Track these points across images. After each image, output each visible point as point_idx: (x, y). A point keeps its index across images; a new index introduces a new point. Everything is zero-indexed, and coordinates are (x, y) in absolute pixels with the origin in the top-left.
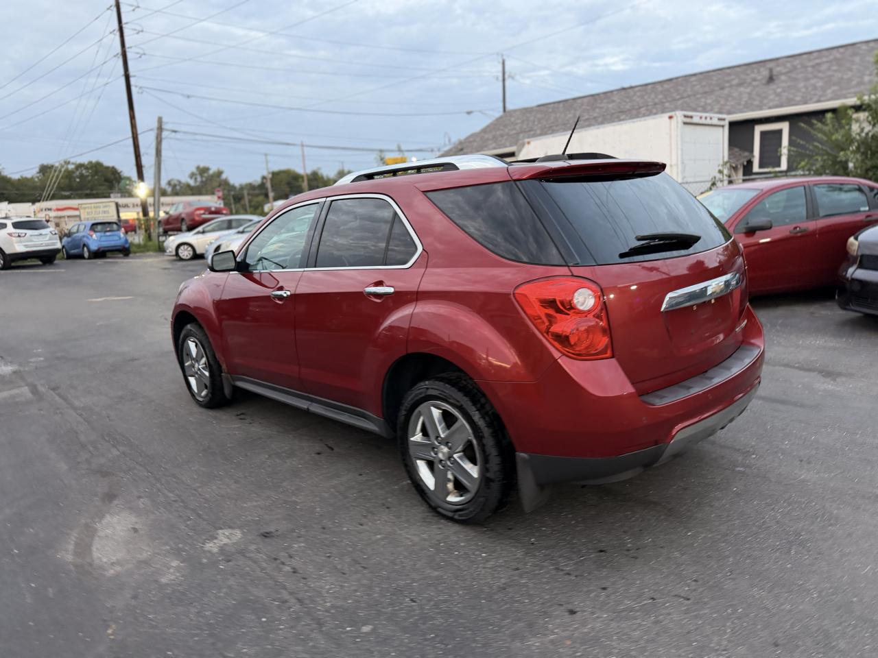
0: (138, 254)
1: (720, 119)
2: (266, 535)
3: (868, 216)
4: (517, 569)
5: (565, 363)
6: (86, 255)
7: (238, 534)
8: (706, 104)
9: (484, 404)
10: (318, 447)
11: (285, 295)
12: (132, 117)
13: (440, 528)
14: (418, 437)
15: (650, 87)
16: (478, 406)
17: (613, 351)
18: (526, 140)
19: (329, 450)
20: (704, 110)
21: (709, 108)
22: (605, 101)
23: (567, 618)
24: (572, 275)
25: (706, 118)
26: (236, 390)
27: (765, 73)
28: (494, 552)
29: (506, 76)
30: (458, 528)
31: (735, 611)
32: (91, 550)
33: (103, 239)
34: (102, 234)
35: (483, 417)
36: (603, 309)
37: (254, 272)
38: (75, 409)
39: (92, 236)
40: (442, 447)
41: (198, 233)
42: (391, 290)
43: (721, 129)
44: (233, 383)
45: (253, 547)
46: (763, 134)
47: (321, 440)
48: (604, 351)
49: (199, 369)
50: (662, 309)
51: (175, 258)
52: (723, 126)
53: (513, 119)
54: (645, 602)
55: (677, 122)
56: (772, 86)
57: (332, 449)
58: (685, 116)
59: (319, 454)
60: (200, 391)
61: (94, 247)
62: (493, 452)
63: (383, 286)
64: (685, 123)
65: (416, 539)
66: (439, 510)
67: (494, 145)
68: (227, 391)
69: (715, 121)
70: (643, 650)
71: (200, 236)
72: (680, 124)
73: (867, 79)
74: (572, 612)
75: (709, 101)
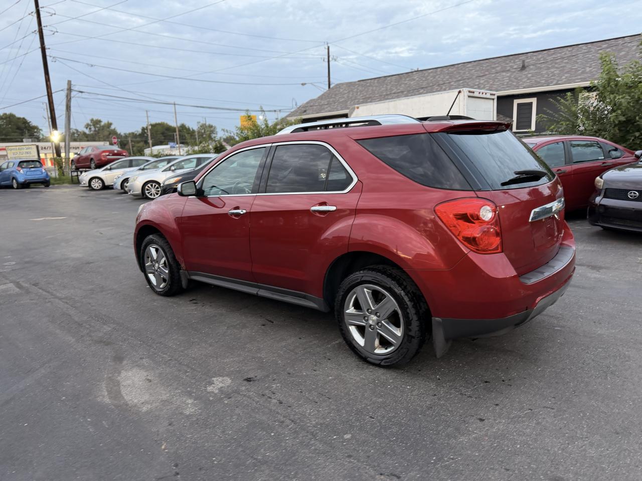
0: (56, 185)
1: (491, 94)
2: (248, 380)
3: (604, 163)
4: (435, 395)
5: (473, 256)
6: (15, 186)
7: (228, 381)
8: (480, 84)
9: (406, 286)
10: (261, 321)
11: (242, 213)
12: (48, 80)
13: (371, 371)
14: (351, 310)
15: (439, 69)
16: (403, 287)
17: (503, 248)
18: (356, 106)
19: (269, 323)
20: (479, 88)
21: (482, 86)
22: (408, 79)
23: (480, 424)
24: (478, 197)
25: (483, 93)
26: (190, 281)
27: (519, 63)
28: (415, 385)
29: (330, 59)
30: (384, 371)
31: (585, 415)
32: (122, 396)
33: (28, 173)
34: (28, 170)
35: (407, 295)
36: (497, 220)
37: (209, 196)
38: (60, 299)
39: (19, 171)
40: (372, 316)
41: (106, 169)
42: (334, 208)
43: (492, 101)
44: (189, 277)
45: (244, 388)
46: (519, 105)
47: (261, 316)
48: (497, 248)
49: (159, 268)
50: (530, 221)
51: (88, 188)
52: (493, 99)
53: (341, 90)
54: (526, 412)
55: (464, 96)
56: (525, 72)
57: (273, 322)
58: (469, 92)
59: (264, 325)
60: (159, 284)
61: (21, 179)
62: (414, 318)
63: (326, 205)
64: (469, 97)
65: (358, 379)
66: (369, 359)
67: (329, 108)
68: (184, 283)
69: (488, 96)
70: (536, 440)
71: (108, 172)
72: (466, 97)
73: (588, 69)
74: (482, 420)
75: (482, 82)
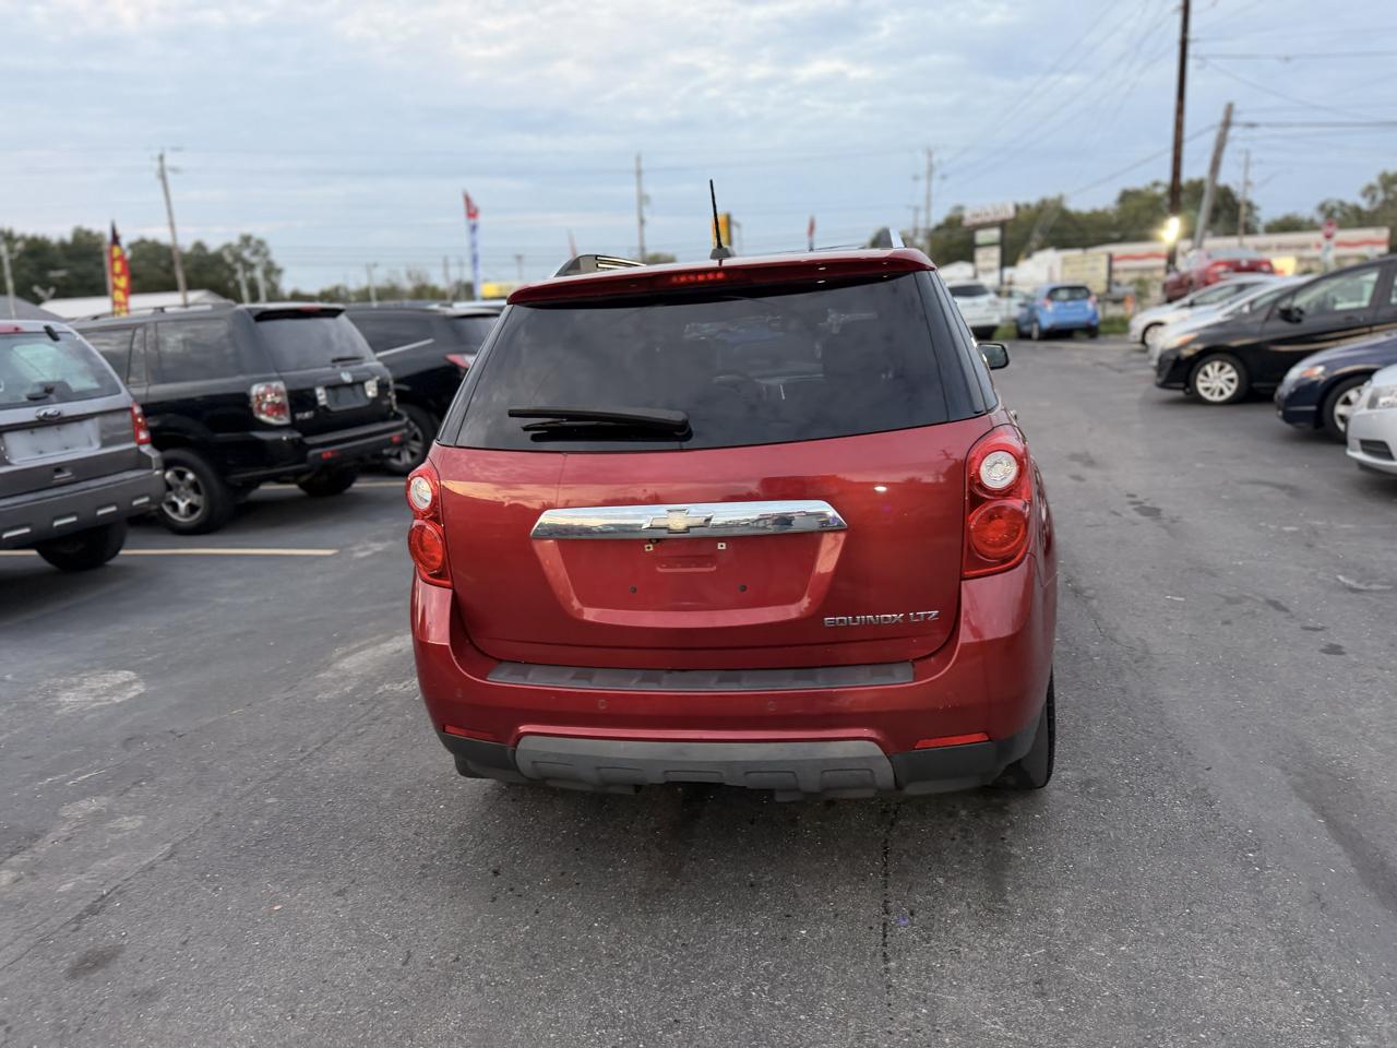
6: (1035, 334)
12: (1180, 110)
33: (1062, 311)
34: (1062, 304)
39: (1045, 306)
41: (1180, 306)
48: (444, 576)
51: (1139, 346)
61: (1047, 321)
71: (1186, 312)
